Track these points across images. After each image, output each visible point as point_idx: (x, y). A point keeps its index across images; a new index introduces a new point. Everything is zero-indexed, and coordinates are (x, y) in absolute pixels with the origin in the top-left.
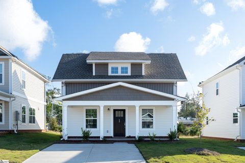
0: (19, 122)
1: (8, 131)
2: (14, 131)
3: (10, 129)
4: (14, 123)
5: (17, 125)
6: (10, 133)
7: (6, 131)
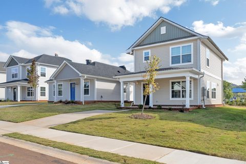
0: (205, 97)
1: (197, 106)
2: (202, 106)
3: (198, 104)
4: (201, 98)
5: (204, 100)
6: (199, 108)
7: (195, 106)
